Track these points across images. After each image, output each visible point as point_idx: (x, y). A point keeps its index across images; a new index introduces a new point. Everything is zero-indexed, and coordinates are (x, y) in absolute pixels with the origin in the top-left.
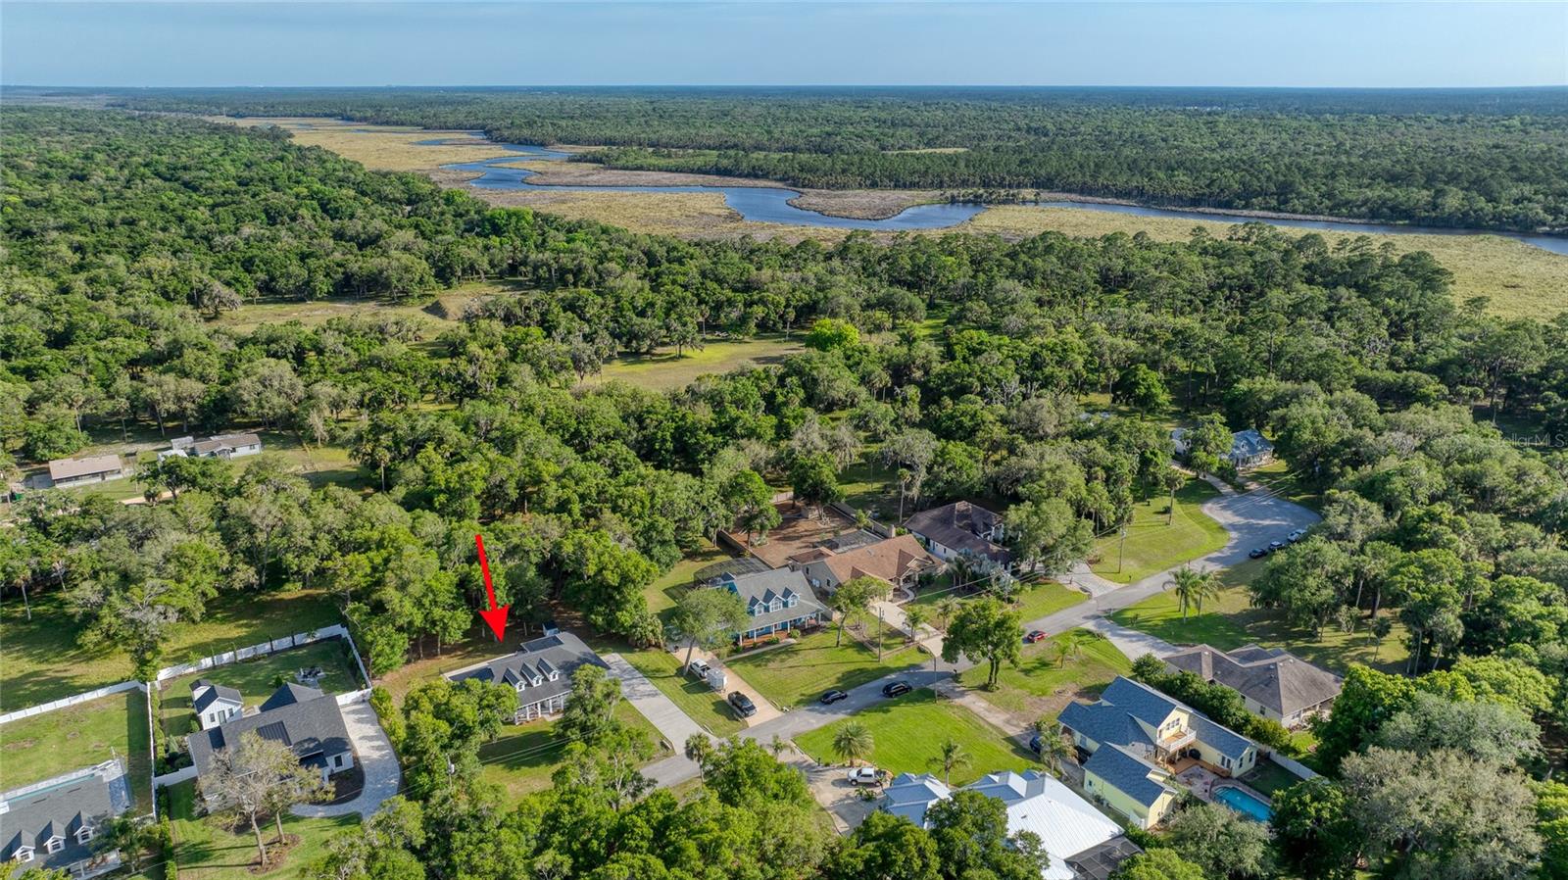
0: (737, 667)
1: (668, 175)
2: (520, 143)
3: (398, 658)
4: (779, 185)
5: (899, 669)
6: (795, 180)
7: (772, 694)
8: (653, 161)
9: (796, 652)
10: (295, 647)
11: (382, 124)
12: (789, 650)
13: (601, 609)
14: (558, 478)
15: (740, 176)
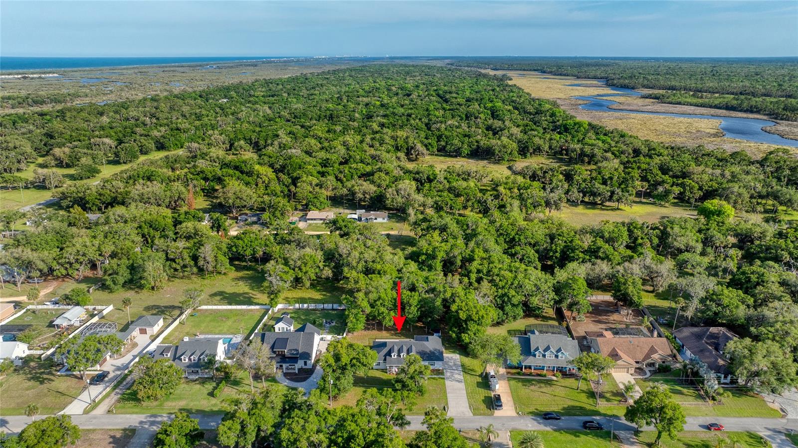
0: (513, 382)
1: (693, 108)
2: (622, 87)
3: (361, 326)
4: (765, 117)
5: (605, 415)
6: (775, 116)
7: (518, 402)
8: (689, 100)
9: (551, 385)
10: (333, 309)
11: (558, 75)
12: (549, 383)
13: (456, 330)
14: (483, 259)
15: (741, 111)
